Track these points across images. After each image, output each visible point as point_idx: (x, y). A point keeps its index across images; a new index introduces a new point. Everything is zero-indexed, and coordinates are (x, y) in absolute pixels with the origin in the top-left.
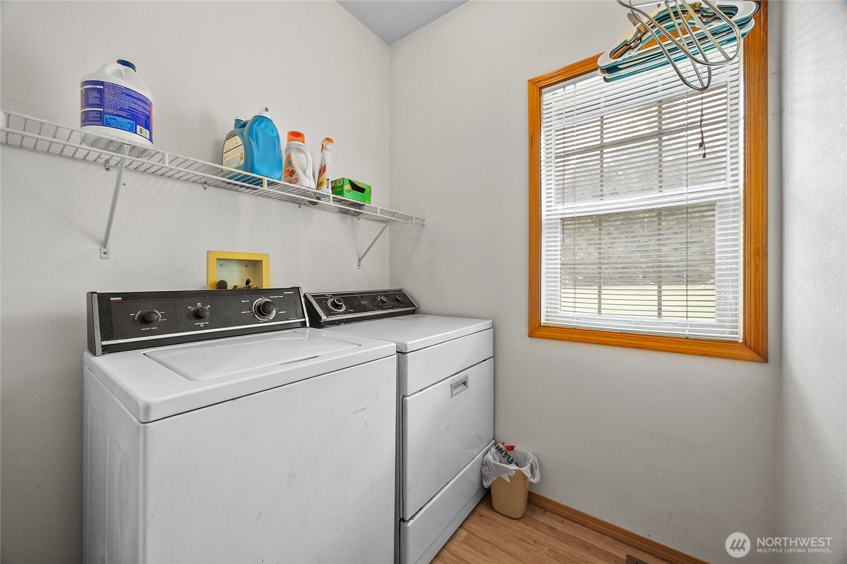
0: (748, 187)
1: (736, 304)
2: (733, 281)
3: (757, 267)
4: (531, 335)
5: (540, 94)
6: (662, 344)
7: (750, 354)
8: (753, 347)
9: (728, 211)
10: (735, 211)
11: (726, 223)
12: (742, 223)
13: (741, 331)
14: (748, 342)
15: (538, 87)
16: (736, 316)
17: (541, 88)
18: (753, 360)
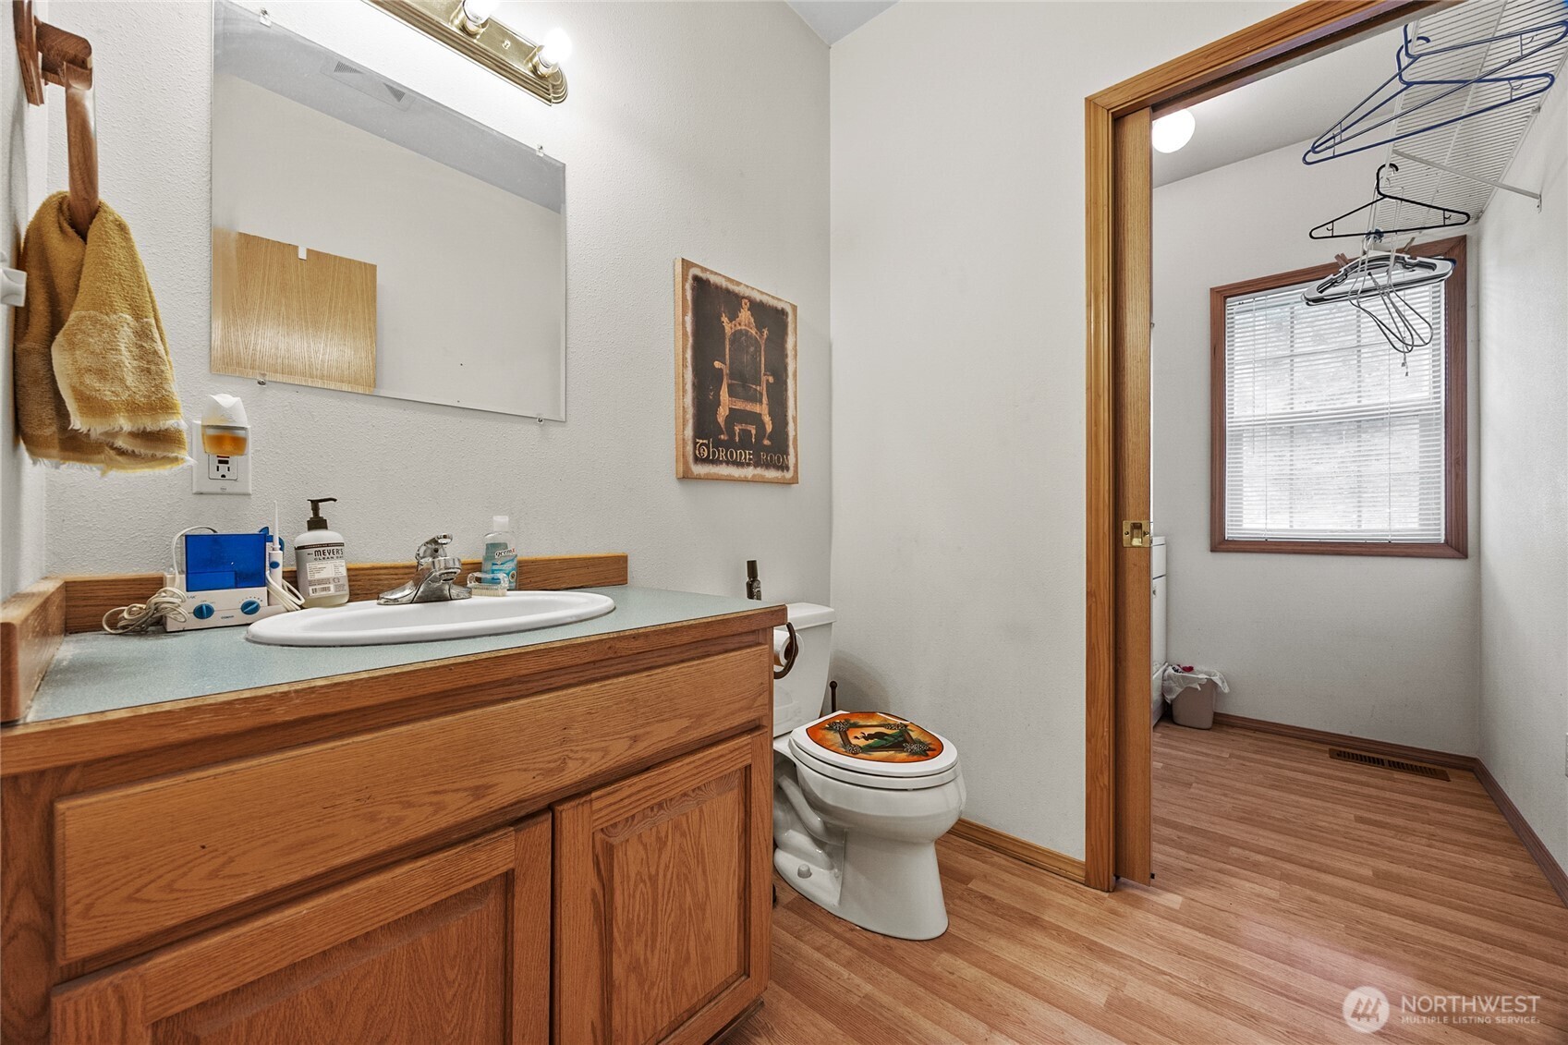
0: (1449, 404)
1: (1439, 509)
2: (1436, 488)
3: (1457, 475)
4: (1214, 549)
5: (1225, 303)
6: (1364, 549)
7: (1450, 551)
8: (1454, 545)
9: (1430, 425)
10: (1437, 424)
11: (1429, 436)
12: (1443, 435)
13: (1443, 532)
14: (1450, 541)
15: (1221, 296)
16: (1439, 519)
17: (1226, 298)
18: (1453, 558)
